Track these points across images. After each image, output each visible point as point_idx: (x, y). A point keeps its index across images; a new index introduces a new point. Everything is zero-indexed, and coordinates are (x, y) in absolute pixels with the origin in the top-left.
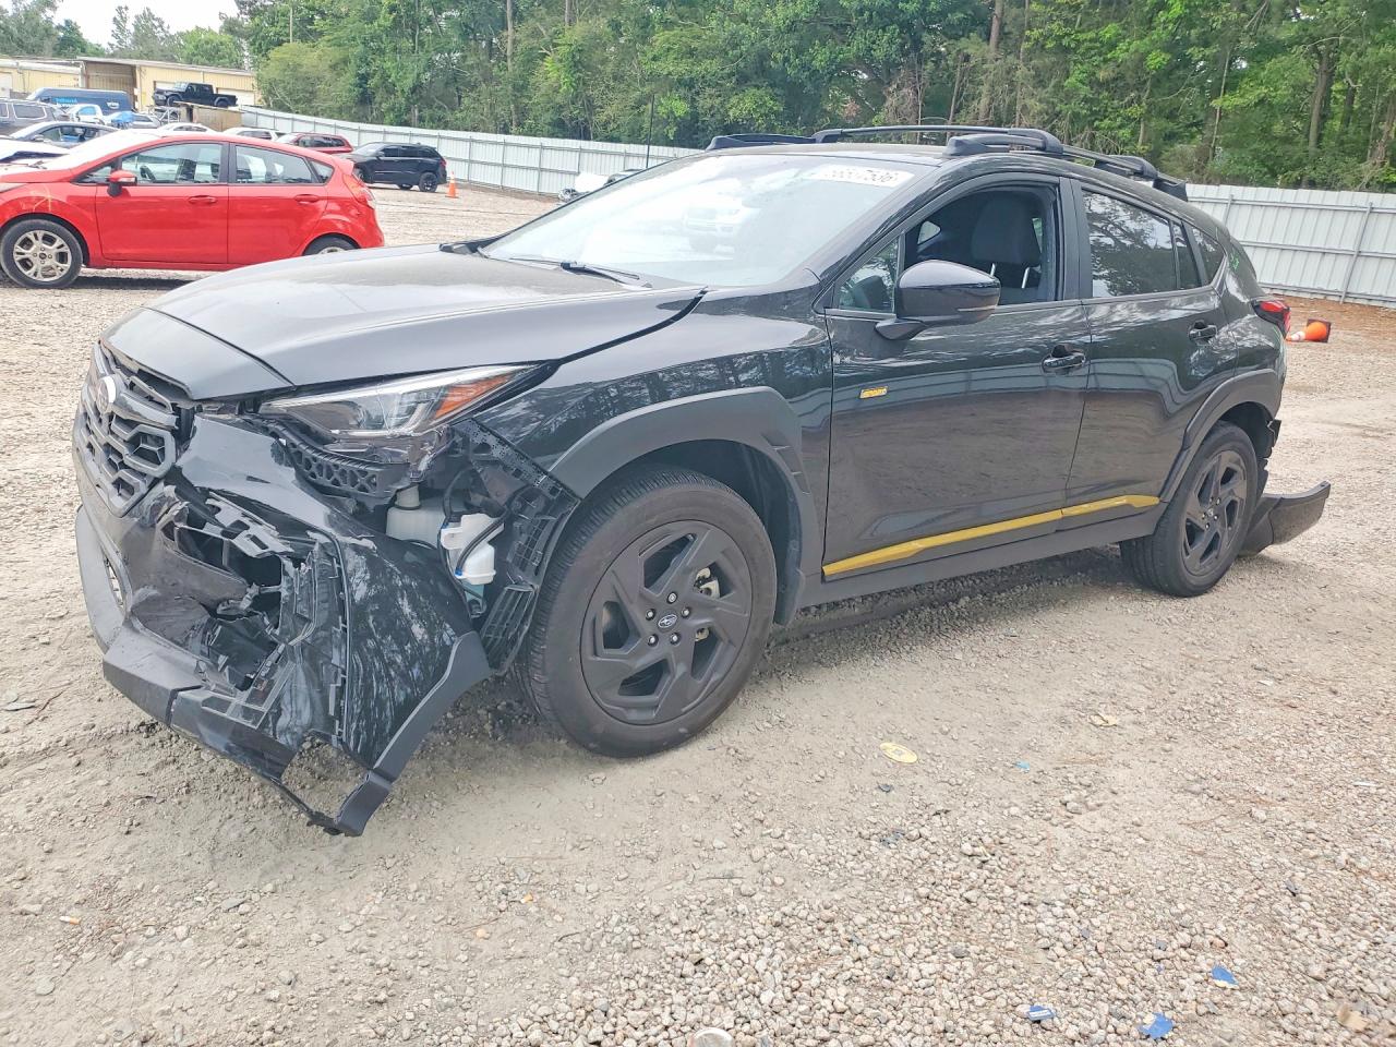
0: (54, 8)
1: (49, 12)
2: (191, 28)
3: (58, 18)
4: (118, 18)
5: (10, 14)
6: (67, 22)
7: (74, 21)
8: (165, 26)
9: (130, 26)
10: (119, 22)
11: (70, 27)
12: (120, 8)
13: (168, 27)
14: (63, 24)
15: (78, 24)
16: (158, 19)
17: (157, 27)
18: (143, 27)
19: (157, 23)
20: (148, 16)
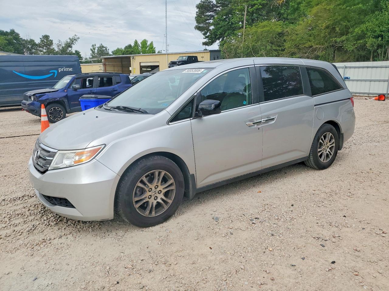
0: (71, 47)
1: (70, 49)
2: (115, 49)
4: (92, 49)
5: (56, 51)
6: (76, 51)
7: (78, 51)
8: (107, 49)
9: (96, 51)
10: (93, 51)
11: (77, 53)
12: (93, 45)
13: (109, 50)
14: (74, 52)
15: (80, 51)
16: (105, 47)
17: (105, 50)
18: (100, 50)
19: (105, 49)
20: (102, 47)
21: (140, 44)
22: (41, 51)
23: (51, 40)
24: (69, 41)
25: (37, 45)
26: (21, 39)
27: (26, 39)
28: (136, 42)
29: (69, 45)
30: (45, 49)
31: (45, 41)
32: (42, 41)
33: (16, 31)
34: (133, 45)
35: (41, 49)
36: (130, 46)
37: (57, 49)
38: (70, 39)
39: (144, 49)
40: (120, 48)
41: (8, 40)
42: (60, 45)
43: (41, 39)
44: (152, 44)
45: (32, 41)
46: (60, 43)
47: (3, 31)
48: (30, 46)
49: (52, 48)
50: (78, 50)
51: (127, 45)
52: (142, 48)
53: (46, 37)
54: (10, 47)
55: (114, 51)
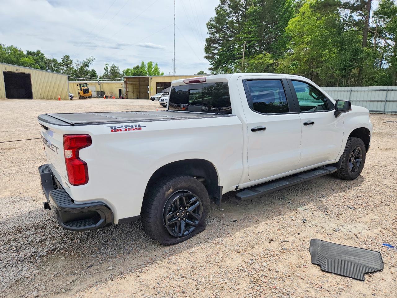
0: (88, 66)
1: (87, 68)
2: (126, 69)
3: (90, 68)
4: (106, 68)
6: (92, 70)
9: (109, 70)
11: (93, 71)
12: (106, 65)
13: (120, 69)
14: (91, 71)
17: (117, 70)
18: (113, 70)
19: (117, 68)
20: (114, 67)
21: (146, 65)
22: (62, 69)
23: (71, 60)
24: (86, 61)
25: (59, 64)
26: (46, 58)
27: (49, 59)
28: (143, 64)
29: (86, 65)
30: (66, 68)
31: (66, 60)
32: (63, 60)
33: (42, 52)
34: (140, 66)
35: (62, 67)
36: (138, 67)
37: (75, 68)
38: (87, 59)
39: (150, 70)
40: (129, 68)
41: (35, 60)
42: (79, 64)
43: (62, 59)
44: (156, 65)
45: (54, 60)
46: (79, 63)
47: (31, 52)
48: (52, 65)
49: (72, 67)
50: (94, 69)
51: (135, 66)
52: (148, 68)
53: (67, 57)
54: (37, 65)
55: (125, 71)
